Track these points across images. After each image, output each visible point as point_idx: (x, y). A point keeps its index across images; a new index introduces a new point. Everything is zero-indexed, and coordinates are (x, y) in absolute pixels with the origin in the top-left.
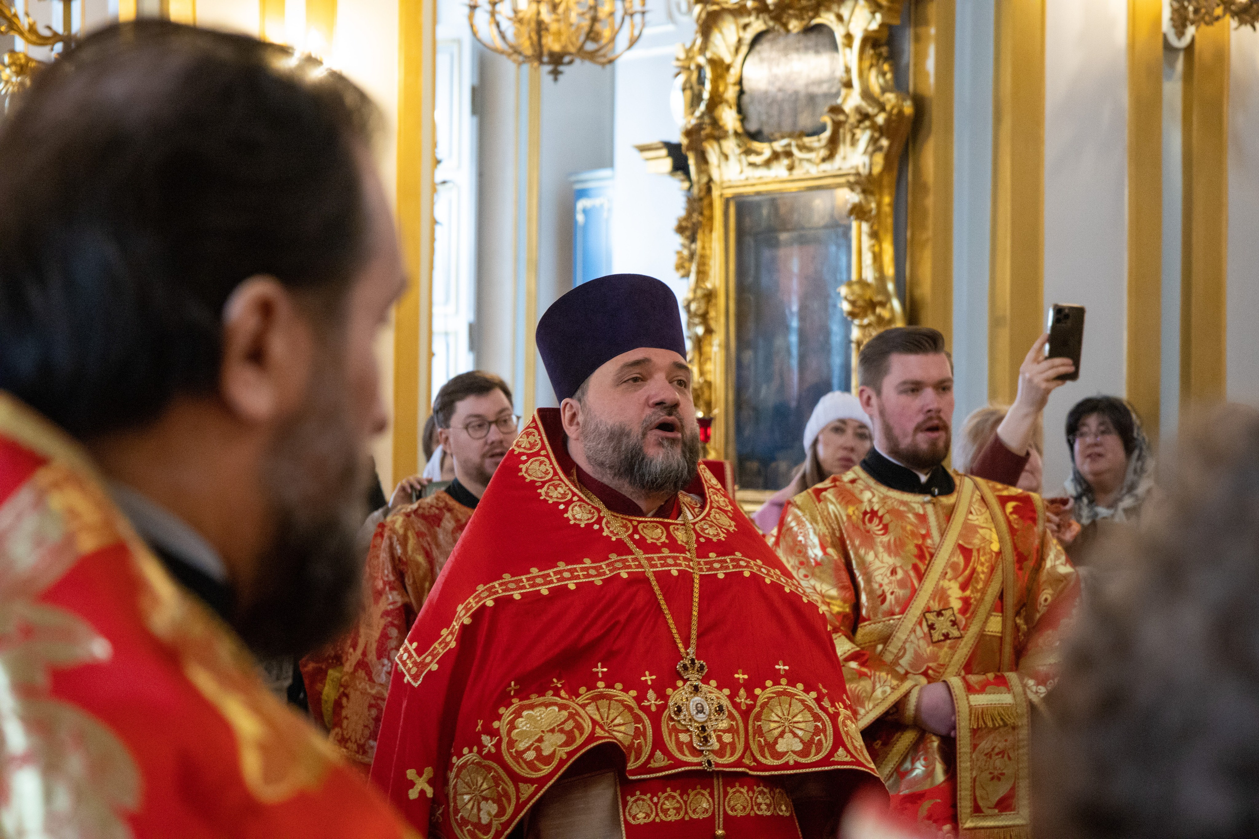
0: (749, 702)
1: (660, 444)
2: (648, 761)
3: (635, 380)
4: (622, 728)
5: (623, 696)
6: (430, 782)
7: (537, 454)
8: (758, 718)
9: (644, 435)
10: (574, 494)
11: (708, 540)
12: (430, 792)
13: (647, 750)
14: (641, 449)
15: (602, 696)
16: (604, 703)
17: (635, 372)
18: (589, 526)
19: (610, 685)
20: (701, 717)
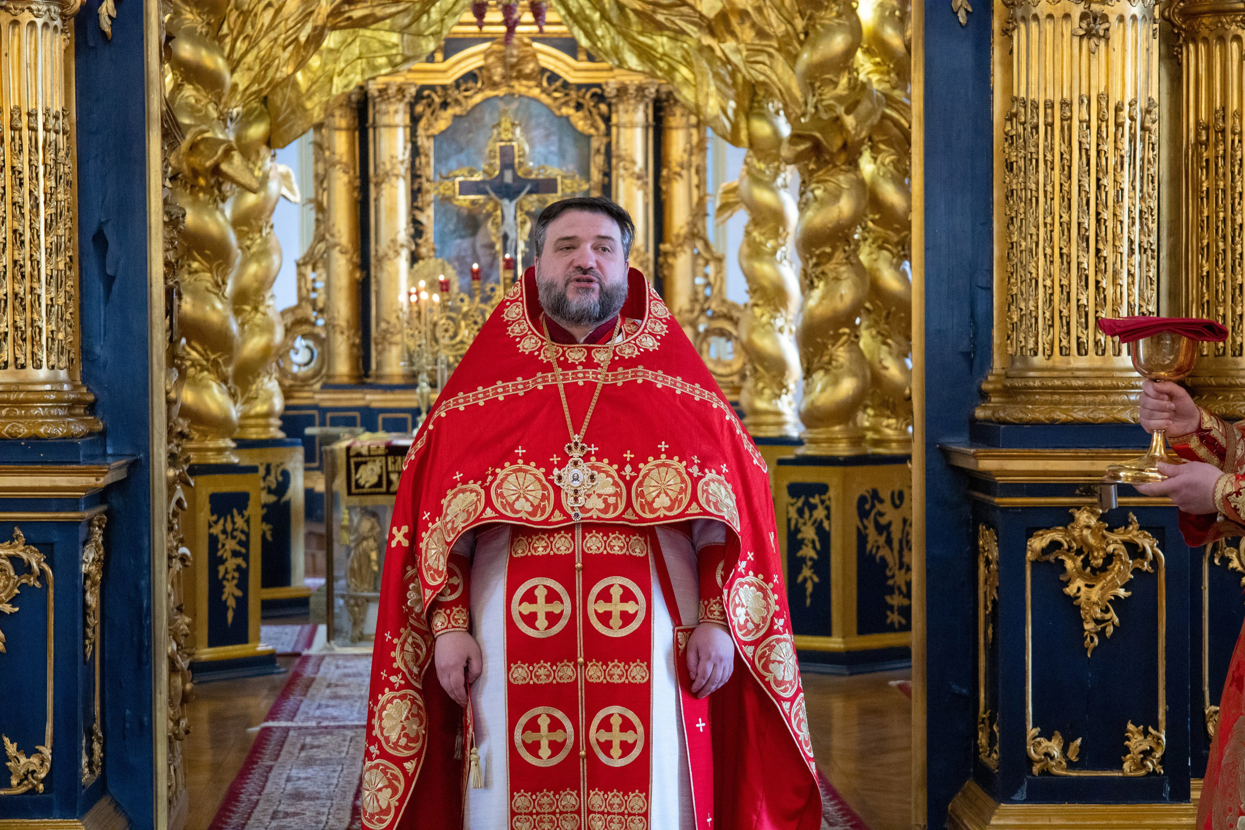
0: (633, 474)
1: (577, 292)
2: (549, 517)
3: (568, 248)
4: (533, 493)
5: (535, 471)
6: (405, 536)
7: (517, 300)
8: (641, 484)
9: (566, 285)
10: (530, 329)
11: (622, 358)
12: (405, 543)
13: (549, 510)
14: (564, 295)
15: (520, 470)
16: (521, 475)
17: (567, 243)
18: (532, 353)
19: (527, 463)
20: (576, 484)
